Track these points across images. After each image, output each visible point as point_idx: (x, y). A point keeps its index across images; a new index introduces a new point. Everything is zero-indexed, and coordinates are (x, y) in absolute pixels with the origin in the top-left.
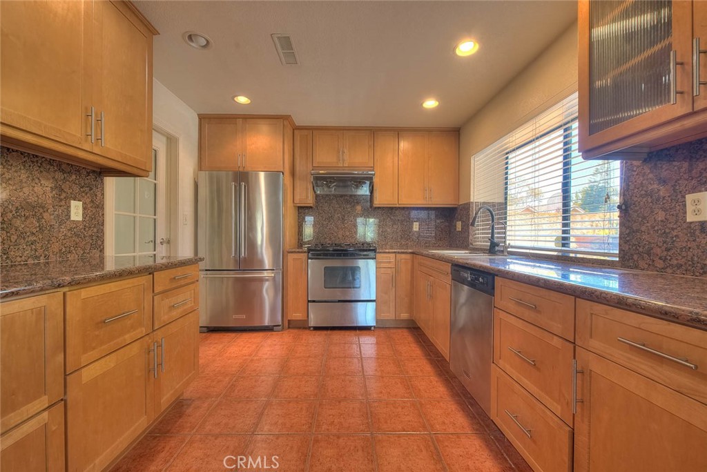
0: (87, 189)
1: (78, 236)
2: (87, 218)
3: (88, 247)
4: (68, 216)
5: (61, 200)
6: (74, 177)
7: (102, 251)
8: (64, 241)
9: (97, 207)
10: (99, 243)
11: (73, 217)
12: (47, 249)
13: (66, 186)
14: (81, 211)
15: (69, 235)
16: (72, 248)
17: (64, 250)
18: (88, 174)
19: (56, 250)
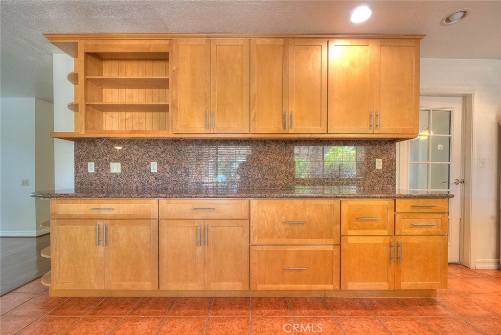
0: (385, 151)
1: (380, 177)
2: (385, 167)
3: (385, 183)
4: (375, 167)
5: (371, 159)
6: (378, 146)
7: (394, 186)
8: (373, 180)
9: (392, 160)
10: (393, 181)
11: (377, 167)
12: (364, 183)
13: (373, 152)
14: (381, 164)
15: (375, 176)
16: (376, 183)
17: (372, 184)
18: (386, 143)
19: (368, 184)
